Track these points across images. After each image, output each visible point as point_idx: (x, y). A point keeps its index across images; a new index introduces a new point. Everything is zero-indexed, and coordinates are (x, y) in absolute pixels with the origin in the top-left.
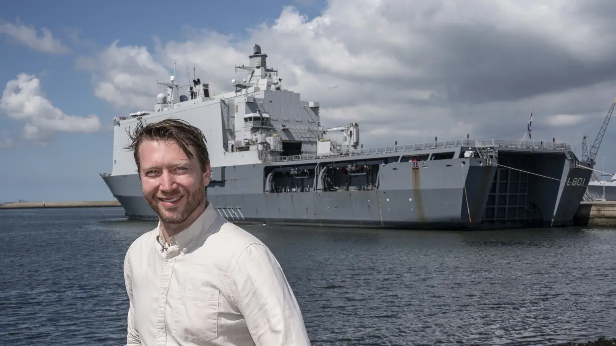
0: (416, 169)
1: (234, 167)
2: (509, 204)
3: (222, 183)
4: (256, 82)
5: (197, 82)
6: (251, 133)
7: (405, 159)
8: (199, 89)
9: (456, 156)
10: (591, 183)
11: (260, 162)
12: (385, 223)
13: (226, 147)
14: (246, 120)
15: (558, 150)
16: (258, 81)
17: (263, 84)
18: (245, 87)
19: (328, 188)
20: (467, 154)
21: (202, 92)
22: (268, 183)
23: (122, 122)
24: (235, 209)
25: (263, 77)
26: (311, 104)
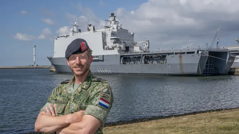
0: (180, 57)
1: (108, 55)
2: (209, 68)
3: (103, 61)
4: (112, 26)
5: (90, 25)
6: (113, 44)
7: (176, 54)
8: (91, 28)
9: (196, 53)
10: (234, 61)
11: (119, 54)
12: (168, 74)
13: (104, 48)
14: (111, 39)
15: (225, 51)
16: (113, 25)
17: (115, 26)
18: (108, 27)
19: (146, 63)
20: (200, 52)
21: (92, 29)
22: (121, 61)
23: (58, 38)
24: (108, 70)
25: (115, 24)
26: (132, 34)
